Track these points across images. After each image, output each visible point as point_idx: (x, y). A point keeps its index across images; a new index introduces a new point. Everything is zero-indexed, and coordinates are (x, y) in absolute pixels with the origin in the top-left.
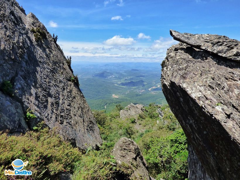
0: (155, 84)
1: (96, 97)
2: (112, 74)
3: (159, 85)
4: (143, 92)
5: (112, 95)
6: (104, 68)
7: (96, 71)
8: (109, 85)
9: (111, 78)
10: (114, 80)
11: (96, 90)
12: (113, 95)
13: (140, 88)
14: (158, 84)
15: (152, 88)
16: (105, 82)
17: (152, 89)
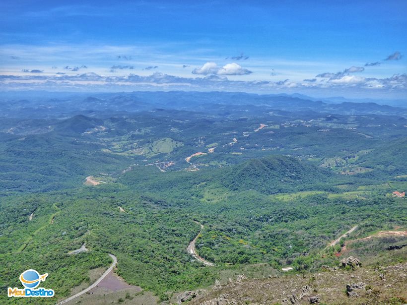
0: (205, 145)
1: (39, 187)
2: (99, 122)
3: (212, 147)
4: (170, 167)
5: (86, 178)
6: (83, 108)
7: (61, 117)
8: (85, 151)
9: (95, 133)
10: (103, 137)
11: (44, 168)
12: (88, 179)
13: (166, 156)
14: (210, 145)
15: (193, 155)
16: (76, 144)
17: (193, 157)
